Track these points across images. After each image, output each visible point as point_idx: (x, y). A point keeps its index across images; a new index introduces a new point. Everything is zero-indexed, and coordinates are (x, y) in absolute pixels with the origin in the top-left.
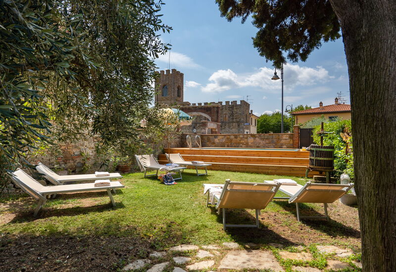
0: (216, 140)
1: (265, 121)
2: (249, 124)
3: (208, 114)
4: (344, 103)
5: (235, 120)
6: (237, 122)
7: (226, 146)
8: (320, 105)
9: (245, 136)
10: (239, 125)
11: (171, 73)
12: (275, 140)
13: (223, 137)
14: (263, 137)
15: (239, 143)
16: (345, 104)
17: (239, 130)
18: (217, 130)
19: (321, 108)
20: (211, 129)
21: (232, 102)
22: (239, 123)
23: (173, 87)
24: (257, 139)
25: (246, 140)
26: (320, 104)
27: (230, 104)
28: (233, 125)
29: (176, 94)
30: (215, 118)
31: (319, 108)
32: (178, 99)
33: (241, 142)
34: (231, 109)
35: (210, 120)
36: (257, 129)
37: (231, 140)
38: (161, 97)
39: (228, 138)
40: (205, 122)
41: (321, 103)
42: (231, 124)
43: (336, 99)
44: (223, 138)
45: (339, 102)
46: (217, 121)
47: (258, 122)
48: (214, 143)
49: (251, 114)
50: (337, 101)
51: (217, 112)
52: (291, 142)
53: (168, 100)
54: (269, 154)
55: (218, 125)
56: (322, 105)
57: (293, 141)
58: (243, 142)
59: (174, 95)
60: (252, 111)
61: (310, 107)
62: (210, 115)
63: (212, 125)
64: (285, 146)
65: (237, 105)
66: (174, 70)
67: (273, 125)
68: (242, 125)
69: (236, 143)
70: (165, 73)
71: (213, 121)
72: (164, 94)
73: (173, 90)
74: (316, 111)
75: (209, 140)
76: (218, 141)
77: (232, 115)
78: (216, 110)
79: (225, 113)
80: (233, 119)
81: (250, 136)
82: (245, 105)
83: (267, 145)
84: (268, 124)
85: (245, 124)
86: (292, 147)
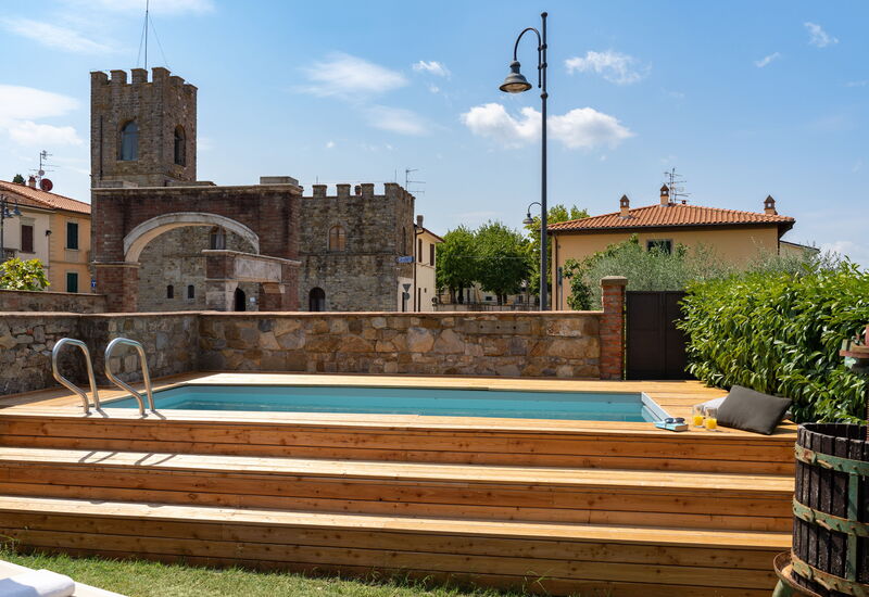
0: (268, 341)
1: (460, 249)
2: (414, 260)
3: (246, 222)
4: (684, 202)
5: (366, 246)
6: (375, 253)
7: (311, 365)
8: (622, 206)
9: (397, 324)
10: (380, 264)
11: (150, 80)
12: (525, 343)
13: (298, 325)
14: (474, 329)
15: (371, 354)
16: (688, 204)
17: (380, 280)
18: (282, 290)
19: (625, 213)
20: (261, 285)
21: (357, 188)
22: (380, 256)
23: (156, 129)
24: (448, 335)
25: (399, 339)
26: (622, 201)
27: (353, 193)
28: (360, 263)
29: (169, 152)
30: (275, 238)
31: (619, 214)
32: (179, 170)
33: (380, 347)
34: (354, 210)
35: (256, 245)
36: (438, 276)
37: (335, 341)
38: (114, 161)
39: (319, 333)
40: (224, 257)
41: (625, 200)
42: (356, 259)
43: (665, 189)
44: (296, 332)
45: (671, 198)
46: (283, 252)
47: (440, 252)
48: (256, 353)
49: (418, 227)
50: (667, 195)
51: (286, 214)
52: (594, 352)
53: (140, 173)
54: (527, 447)
55: (286, 270)
56: (627, 206)
57: (601, 343)
58: (388, 347)
59: (161, 156)
60: (420, 219)
61: (585, 213)
62: (254, 225)
63: (255, 270)
64: (566, 369)
65: (373, 198)
66: (160, 72)
67: (484, 264)
68: (390, 263)
69: (357, 356)
70: (129, 81)
71: (267, 251)
72: (127, 153)
73: (157, 138)
74: (612, 223)
75: (233, 337)
76: (274, 345)
77: (359, 228)
78: (278, 203)
79: (334, 221)
80: (361, 242)
81: (416, 322)
82: (399, 197)
83: (490, 363)
84: (469, 260)
85: (402, 259)
86: (597, 371)
